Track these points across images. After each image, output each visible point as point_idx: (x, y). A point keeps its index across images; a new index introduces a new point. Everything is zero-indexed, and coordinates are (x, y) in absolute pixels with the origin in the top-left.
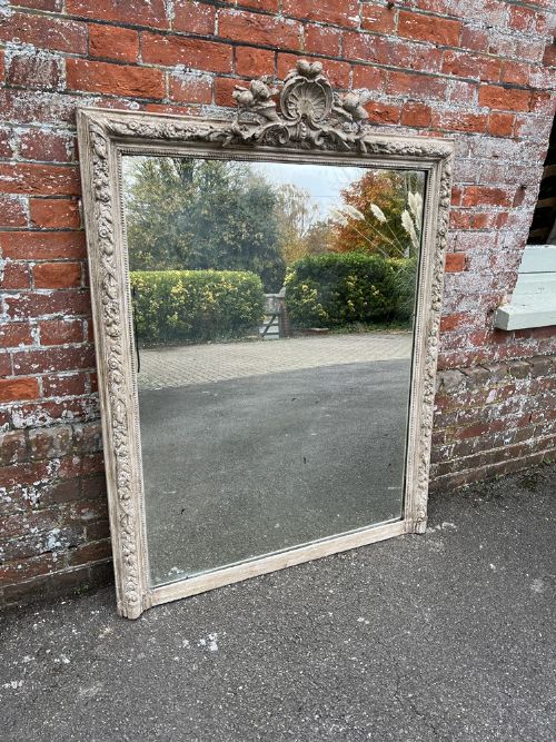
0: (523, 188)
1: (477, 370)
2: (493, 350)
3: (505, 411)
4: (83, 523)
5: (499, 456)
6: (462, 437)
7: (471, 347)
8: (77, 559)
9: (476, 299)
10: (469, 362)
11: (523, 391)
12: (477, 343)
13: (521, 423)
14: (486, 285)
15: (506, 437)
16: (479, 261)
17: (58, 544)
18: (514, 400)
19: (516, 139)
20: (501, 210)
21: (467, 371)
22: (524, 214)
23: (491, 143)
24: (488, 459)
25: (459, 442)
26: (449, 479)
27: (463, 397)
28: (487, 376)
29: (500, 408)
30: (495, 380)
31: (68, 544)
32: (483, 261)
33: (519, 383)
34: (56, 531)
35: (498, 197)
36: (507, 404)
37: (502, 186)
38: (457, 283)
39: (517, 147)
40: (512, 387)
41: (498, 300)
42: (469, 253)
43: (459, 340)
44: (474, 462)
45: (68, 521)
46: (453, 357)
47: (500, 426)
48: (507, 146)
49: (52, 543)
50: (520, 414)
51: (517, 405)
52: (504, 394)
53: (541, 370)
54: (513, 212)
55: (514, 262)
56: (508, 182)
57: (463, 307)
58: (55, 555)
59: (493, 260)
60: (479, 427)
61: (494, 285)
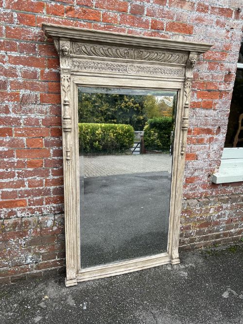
0: (219, 128)
1: (204, 200)
2: (212, 191)
3: (219, 217)
4: (41, 254)
5: (218, 236)
6: (199, 227)
7: (202, 190)
8: (38, 268)
9: (202, 170)
10: (201, 196)
11: (227, 208)
12: (204, 188)
13: (227, 222)
14: (206, 165)
15: (221, 228)
16: (202, 155)
17: (31, 261)
18: (223, 212)
19: (215, 110)
20: (210, 136)
21: (200, 200)
22: (222, 137)
23: (204, 112)
24: (212, 237)
25: (198, 229)
26: (195, 245)
27: (198, 210)
28: (209, 202)
29: (216, 216)
30: (213, 204)
31: (34, 262)
32: (205, 156)
33: (224, 206)
34: (30, 256)
35: (209, 131)
36: (219, 214)
37: (210, 127)
38: (193, 164)
39: (215, 112)
40: (222, 207)
41: (213, 171)
42: (197, 153)
43: (196, 187)
44: (206, 238)
45: (35, 253)
46: (194, 194)
47: (217, 223)
48: (211, 112)
49: (29, 261)
50: (226, 218)
51: (224, 214)
52: (218, 209)
53: (235, 200)
54: (215, 137)
55: (218, 156)
56: (212, 125)
57: (196, 174)
58: (29, 265)
59: (209, 155)
60: (207, 224)
61: (210, 165)
